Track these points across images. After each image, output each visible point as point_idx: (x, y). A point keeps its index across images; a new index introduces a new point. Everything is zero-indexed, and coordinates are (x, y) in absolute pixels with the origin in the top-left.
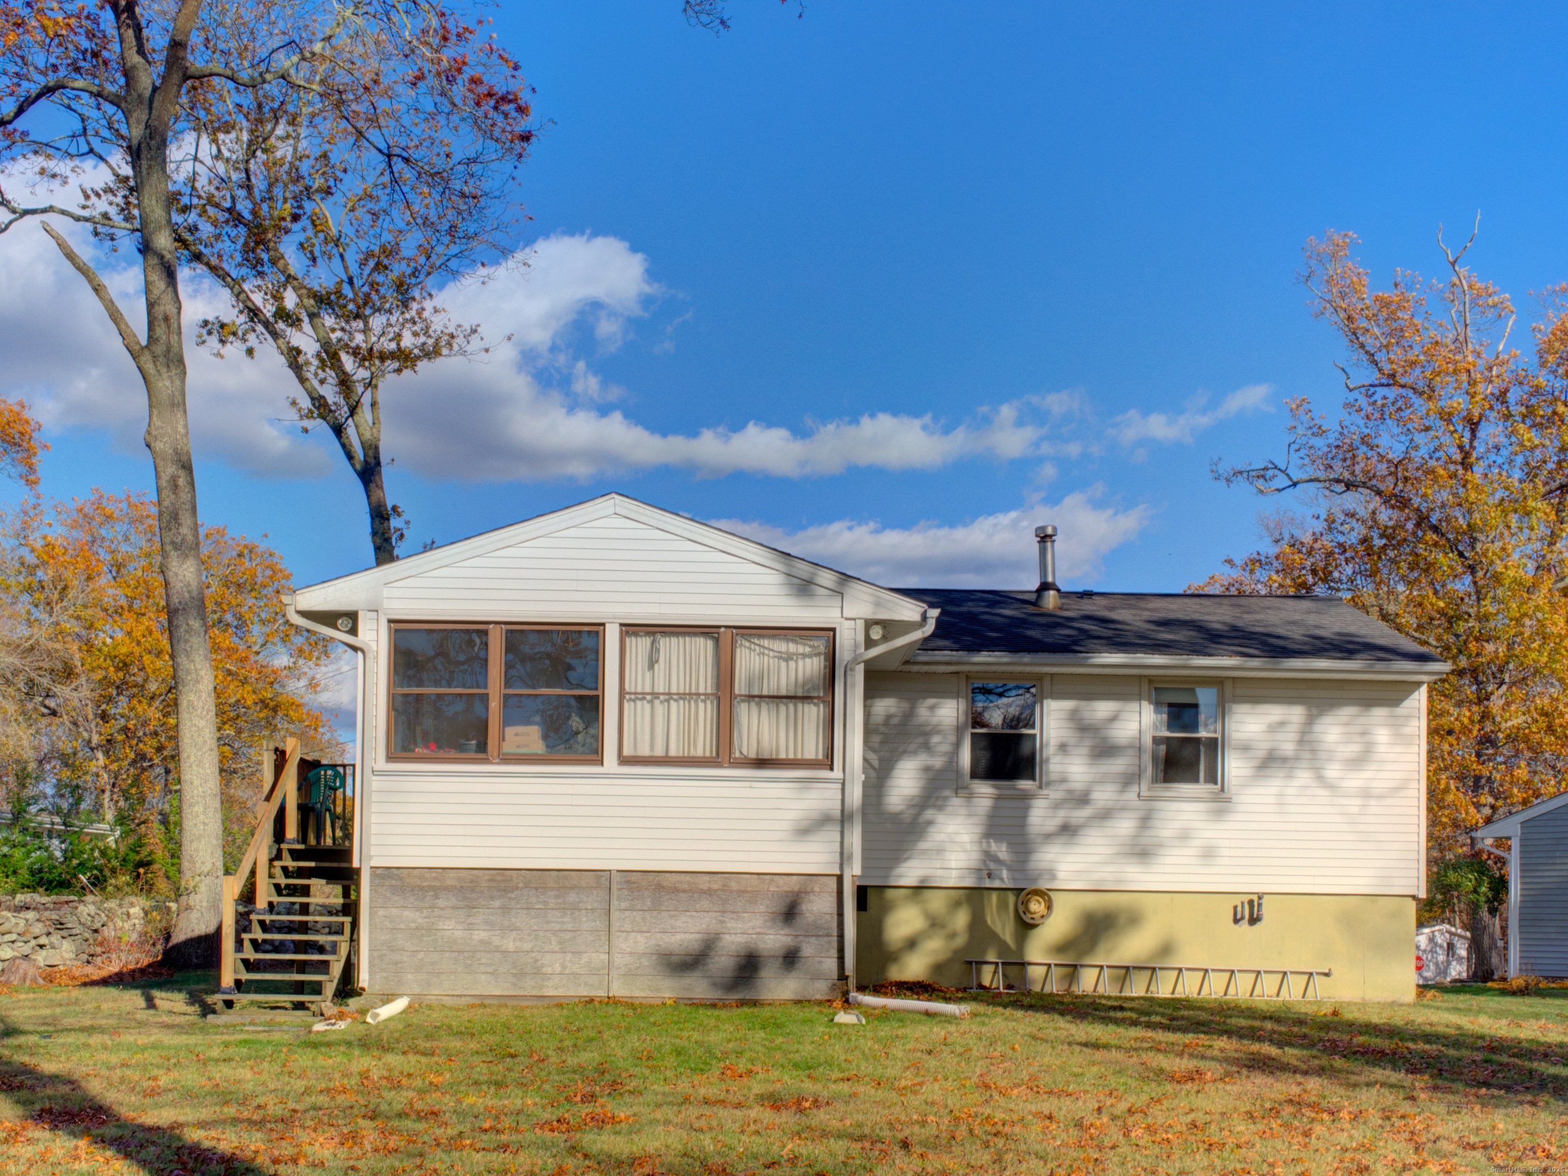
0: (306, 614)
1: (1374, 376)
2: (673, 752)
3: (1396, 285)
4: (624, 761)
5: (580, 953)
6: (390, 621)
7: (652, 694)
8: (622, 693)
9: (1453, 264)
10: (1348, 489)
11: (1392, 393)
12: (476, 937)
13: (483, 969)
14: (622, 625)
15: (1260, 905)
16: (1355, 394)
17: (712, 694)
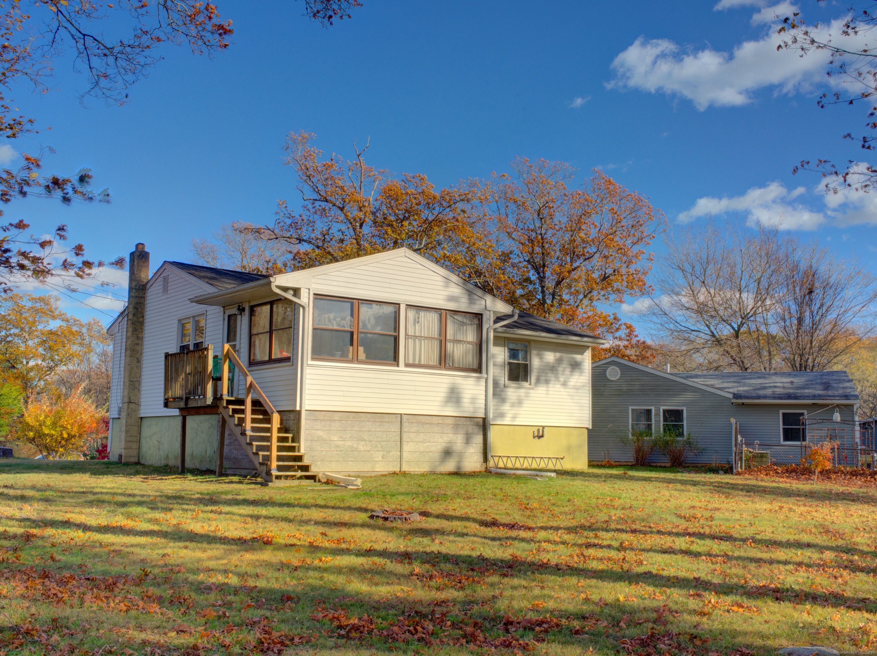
0: (278, 287)
1: (316, 196)
2: (423, 363)
3: (332, 160)
4: (407, 365)
5: (390, 452)
6: (315, 294)
7: (414, 336)
8: (406, 334)
9: (359, 156)
10: (300, 243)
11: (323, 204)
12: (347, 444)
13: (350, 459)
14: (407, 305)
15: (543, 431)
16: (307, 202)
17: (437, 339)
